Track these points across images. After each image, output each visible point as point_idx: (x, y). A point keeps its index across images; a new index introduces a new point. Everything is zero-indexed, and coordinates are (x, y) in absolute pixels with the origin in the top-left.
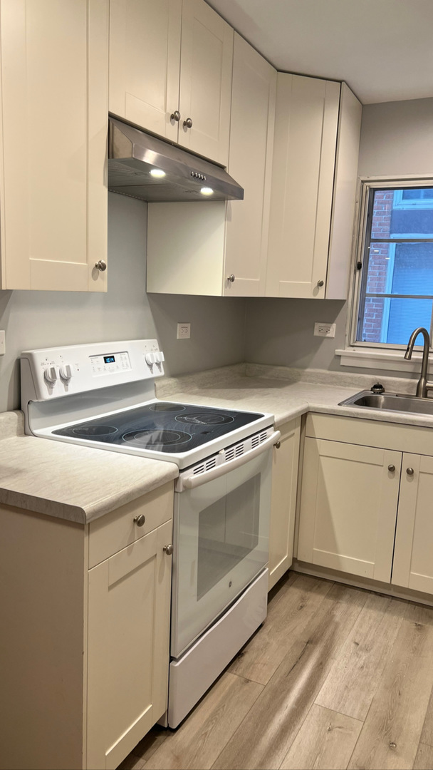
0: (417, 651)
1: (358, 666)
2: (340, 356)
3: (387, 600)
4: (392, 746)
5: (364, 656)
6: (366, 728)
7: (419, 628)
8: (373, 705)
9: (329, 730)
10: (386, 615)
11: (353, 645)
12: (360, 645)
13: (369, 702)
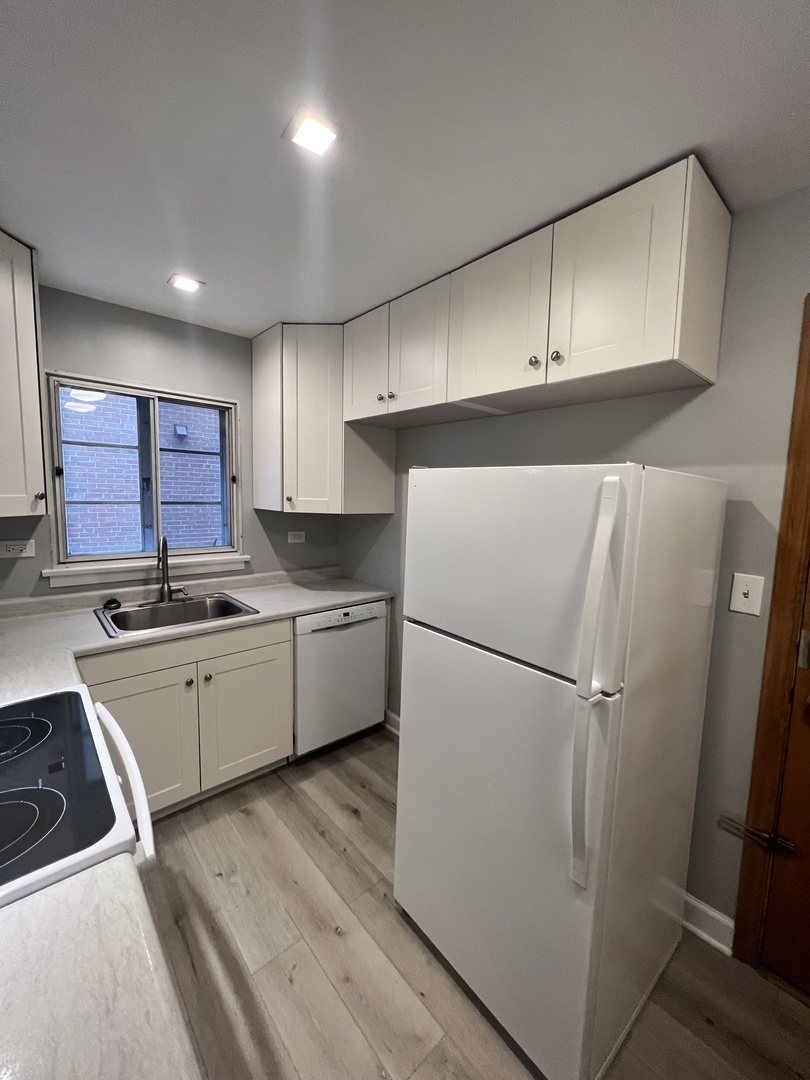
0: (265, 834)
1: (244, 894)
2: (49, 577)
3: (197, 809)
4: (338, 932)
5: (237, 879)
6: (309, 941)
7: (247, 812)
8: (292, 913)
9: (291, 981)
10: (213, 824)
11: (218, 879)
12: (223, 873)
13: (286, 915)
